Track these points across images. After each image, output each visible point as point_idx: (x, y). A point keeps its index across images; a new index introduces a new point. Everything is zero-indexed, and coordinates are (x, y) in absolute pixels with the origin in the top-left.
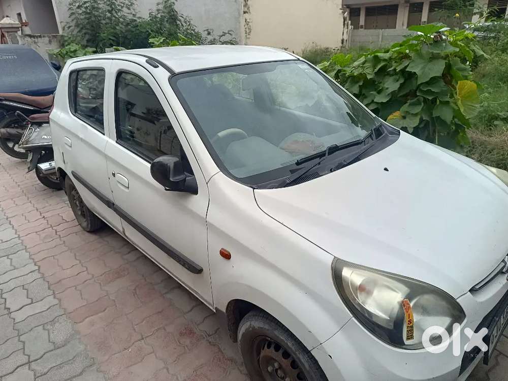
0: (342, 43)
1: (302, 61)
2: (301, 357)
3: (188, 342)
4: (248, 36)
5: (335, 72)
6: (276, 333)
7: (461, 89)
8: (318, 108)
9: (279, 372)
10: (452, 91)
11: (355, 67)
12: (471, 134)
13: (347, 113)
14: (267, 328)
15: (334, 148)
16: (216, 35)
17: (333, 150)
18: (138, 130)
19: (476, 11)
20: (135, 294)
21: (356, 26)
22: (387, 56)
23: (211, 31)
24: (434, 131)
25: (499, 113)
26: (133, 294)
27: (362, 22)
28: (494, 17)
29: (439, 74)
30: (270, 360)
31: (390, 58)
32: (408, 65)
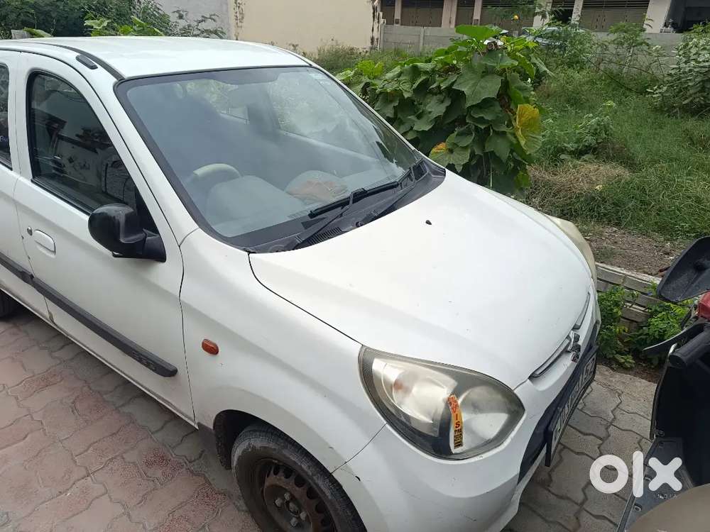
0: (372, 42)
1: (316, 68)
2: (320, 483)
3: (159, 473)
4: (240, 24)
5: (362, 85)
6: (286, 452)
7: (521, 116)
8: (340, 135)
9: (291, 505)
10: (509, 116)
11: (389, 81)
12: (533, 171)
13: (378, 143)
14: (273, 447)
15: (361, 193)
16: (192, 19)
17: (360, 196)
18: (71, 160)
19: (537, 10)
20: (74, 409)
21: (390, 20)
22: (429, 67)
23: (184, 14)
24: (488, 170)
25: (565, 145)
26: (71, 410)
27: (398, 15)
28: (559, 21)
29: (493, 95)
30: (277, 491)
31: (433, 70)
32: (456, 81)
